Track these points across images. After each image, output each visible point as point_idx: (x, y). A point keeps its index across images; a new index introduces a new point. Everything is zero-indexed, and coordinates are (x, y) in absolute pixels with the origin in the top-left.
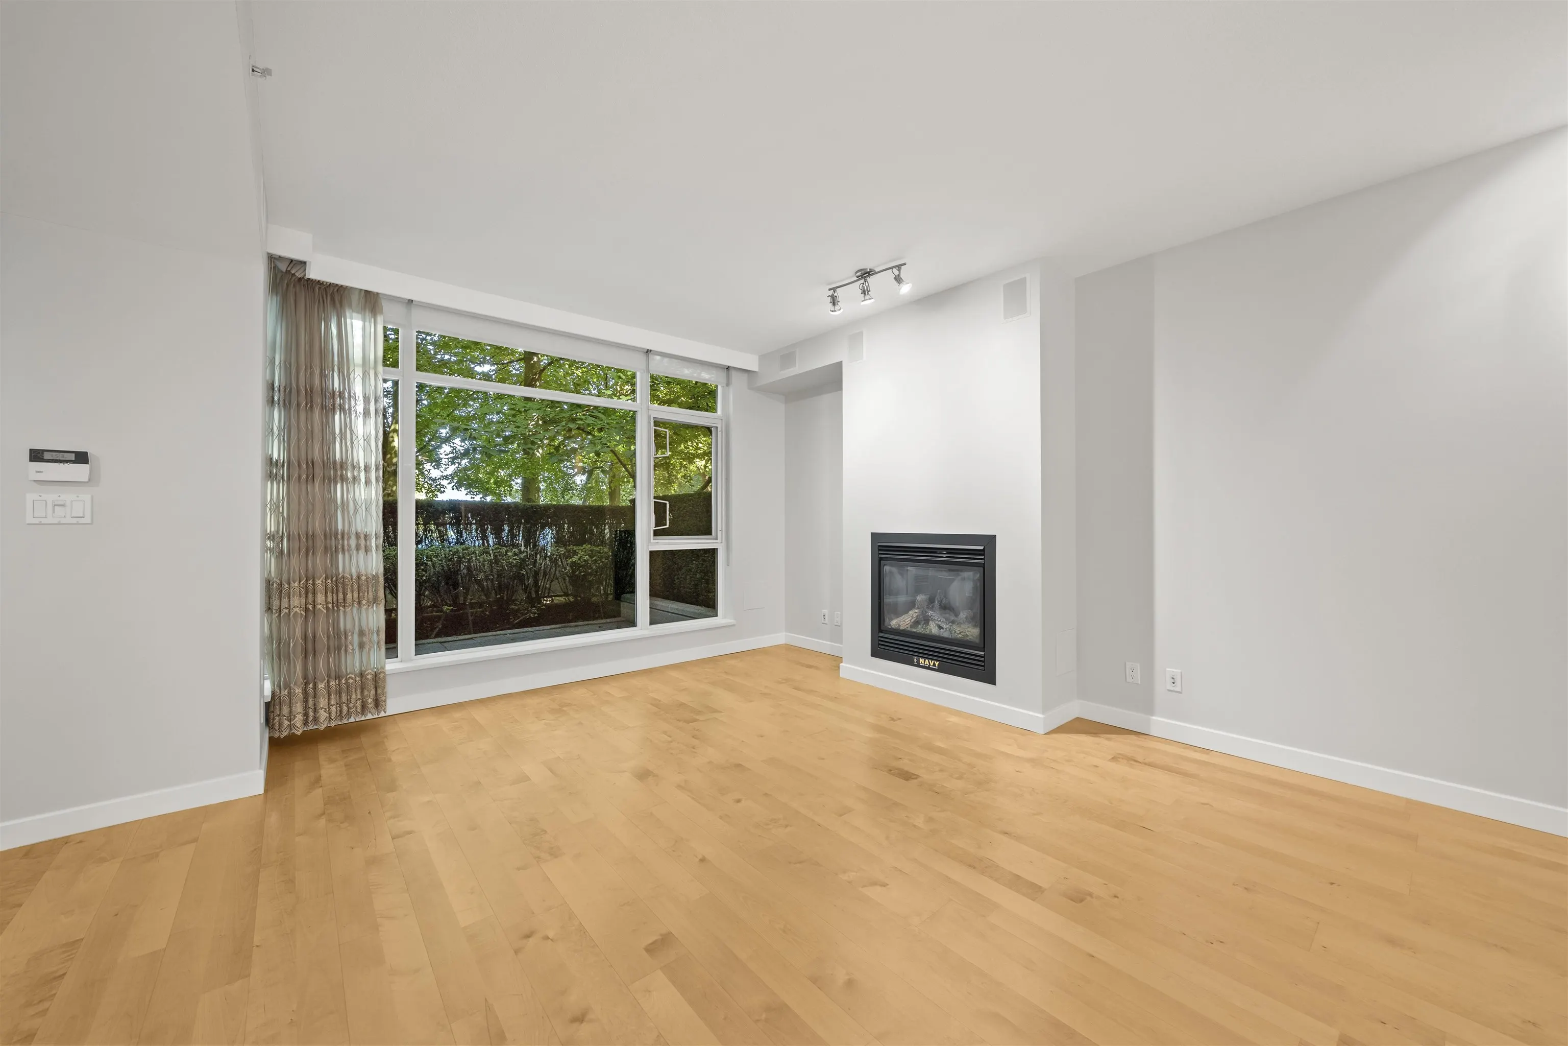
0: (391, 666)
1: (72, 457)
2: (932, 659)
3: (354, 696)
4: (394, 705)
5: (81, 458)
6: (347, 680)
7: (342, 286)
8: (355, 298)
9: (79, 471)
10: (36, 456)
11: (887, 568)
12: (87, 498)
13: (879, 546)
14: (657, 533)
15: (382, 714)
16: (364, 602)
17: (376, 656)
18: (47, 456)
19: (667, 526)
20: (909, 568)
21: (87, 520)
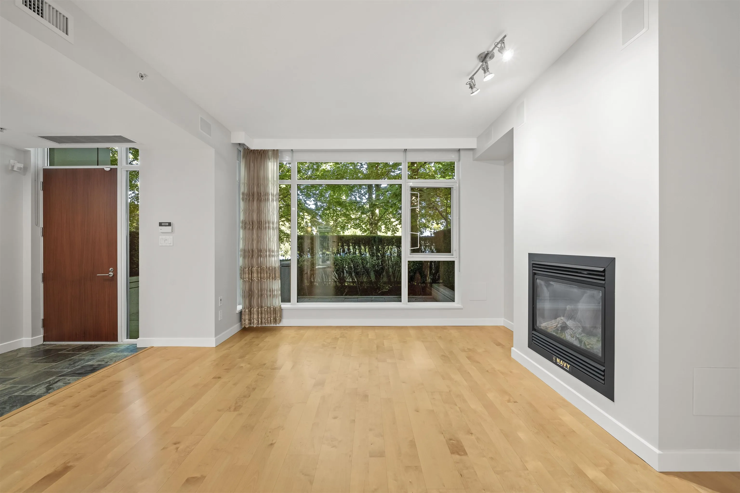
0: (285, 306)
1: (167, 224)
2: (565, 362)
3: (267, 316)
4: (285, 322)
5: (170, 224)
6: (264, 309)
7: (265, 150)
8: (270, 153)
9: (169, 229)
10: (161, 224)
11: (538, 281)
12: (171, 237)
13: (533, 264)
14: (413, 251)
15: (278, 325)
16: (271, 278)
17: (277, 302)
18: (163, 224)
19: (418, 247)
20: (551, 283)
21: (172, 245)
